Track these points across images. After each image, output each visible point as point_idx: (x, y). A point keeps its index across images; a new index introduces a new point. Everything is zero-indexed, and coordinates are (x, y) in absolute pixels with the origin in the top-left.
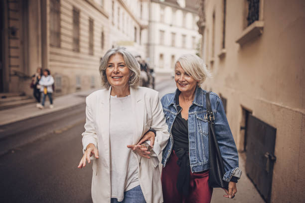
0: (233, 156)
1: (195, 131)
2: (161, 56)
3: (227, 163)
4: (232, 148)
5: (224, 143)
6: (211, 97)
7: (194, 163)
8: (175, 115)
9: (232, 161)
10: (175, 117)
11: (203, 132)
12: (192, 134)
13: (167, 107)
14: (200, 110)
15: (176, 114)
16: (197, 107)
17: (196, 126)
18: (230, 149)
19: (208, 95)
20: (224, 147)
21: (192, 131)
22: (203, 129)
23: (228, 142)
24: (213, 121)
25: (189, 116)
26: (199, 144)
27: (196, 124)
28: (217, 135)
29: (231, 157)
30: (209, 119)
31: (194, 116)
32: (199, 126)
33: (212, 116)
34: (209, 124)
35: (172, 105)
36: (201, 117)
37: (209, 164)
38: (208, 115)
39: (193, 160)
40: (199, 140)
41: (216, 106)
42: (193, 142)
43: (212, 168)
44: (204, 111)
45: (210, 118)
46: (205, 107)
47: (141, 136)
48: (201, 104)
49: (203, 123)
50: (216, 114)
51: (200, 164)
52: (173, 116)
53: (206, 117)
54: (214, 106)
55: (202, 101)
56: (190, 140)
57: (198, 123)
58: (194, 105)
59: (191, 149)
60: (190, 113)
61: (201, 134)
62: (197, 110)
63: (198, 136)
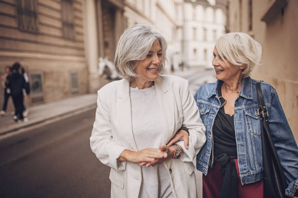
0: (295, 163)
1: (243, 130)
2: (195, 50)
3: (287, 172)
4: (293, 152)
5: (283, 146)
6: (263, 87)
7: (244, 172)
8: (217, 109)
9: (294, 170)
10: (217, 111)
11: (255, 131)
12: (241, 135)
13: (206, 99)
14: (250, 104)
15: (219, 107)
16: (245, 101)
17: (245, 124)
19: (258, 85)
20: (282, 151)
21: (240, 131)
22: (255, 128)
23: (287, 145)
24: (267, 118)
25: (236, 112)
26: (250, 147)
27: (245, 121)
28: (273, 136)
29: (292, 164)
30: (261, 115)
31: (242, 112)
32: (248, 124)
33: (265, 112)
34: (262, 121)
36: (251, 112)
37: (263, 173)
38: (260, 111)
39: (243, 168)
40: (249, 141)
41: (270, 99)
42: (242, 145)
43: (269, 178)
44: (255, 105)
45: (263, 114)
46: (256, 100)
47: (171, 136)
48: (250, 96)
49: (253, 121)
50: (269, 109)
51: (252, 173)
52: (215, 109)
53: (257, 113)
54: (268, 98)
55: (251, 92)
56: (238, 143)
57: (248, 121)
58: (241, 97)
59: (241, 153)
60: (236, 108)
61: (252, 134)
62: (246, 105)
63: (248, 137)
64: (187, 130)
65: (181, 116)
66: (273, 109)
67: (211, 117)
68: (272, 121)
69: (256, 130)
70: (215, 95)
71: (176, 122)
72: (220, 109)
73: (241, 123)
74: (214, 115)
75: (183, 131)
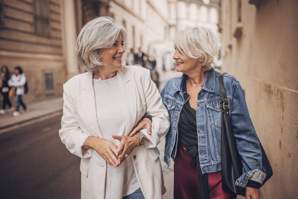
0: (254, 154)
1: (205, 123)
3: (245, 163)
5: (244, 137)
6: (225, 80)
7: (205, 162)
9: (252, 160)
10: (181, 108)
11: (216, 124)
12: (202, 127)
13: (172, 94)
14: (212, 97)
15: (183, 104)
16: (207, 94)
17: (207, 117)
18: (251, 144)
19: (221, 77)
20: (243, 142)
22: (216, 120)
23: (248, 136)
24: (227, 110)
25: (198, 105)
26: (211, 139)
27: (206, 114)
29: (251, 155)
31: (203, 105)
32: (210, 116)
33: (226, 104)
34: (223, 113)
35: (178, 92)
36: (213, 105)
38: (222, 103)
39: (204, 158)
40: (210, 134)
41: (231, 91)
42: (203, 137)
44: (217, 98)
45: (224, 106)
48: (212, 89)
49: (215, 113)
50: (232, 101)
51: (213, 163)
52: (179, 106)
53: (218, 106)
54: (229, 91)
55: (213, 85)
56: (199, 135)
57: (209, 113)
58: (203, 90)
59: (201, 145)
60: (199, 101)
61: (213, 126)
62: (208, 98)
63: (209, 129)
64: (150, 118)
65: (144, 103)
66: (235, 100)
67: (176, 114)
68: (233, 113)
69: (217, 122)
70: (179, 92)
71: (138, 110)
72: (184, 105)
73: (202, 116)
74: (179, 112)
75: (146, 119)
